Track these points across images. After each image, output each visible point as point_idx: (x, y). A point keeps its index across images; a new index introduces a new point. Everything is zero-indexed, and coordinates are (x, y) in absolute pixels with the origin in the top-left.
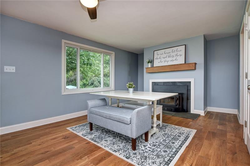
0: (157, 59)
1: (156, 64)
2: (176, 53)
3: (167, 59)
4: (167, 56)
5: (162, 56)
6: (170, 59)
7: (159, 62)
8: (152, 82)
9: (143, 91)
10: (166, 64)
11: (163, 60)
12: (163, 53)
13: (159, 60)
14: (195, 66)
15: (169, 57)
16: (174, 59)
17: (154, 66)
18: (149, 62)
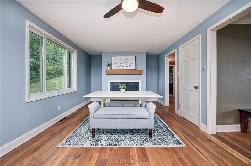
0: (115, 63)
1: (114, 67)
2: (129, 61)
3: (123, 65)
4: (123, 63)
5: (119, 62)
6: (125, 65)
7: (117, 66)
8: (110, 83)
9: (102, 91)
10: (122, 68)
11: (120, 65)
12: (120, 59)
13: (117, 65)
14: (142, 72)
15: (124, 63)
16: (128, 65)
17: (112, 69)
18: (108, 65)
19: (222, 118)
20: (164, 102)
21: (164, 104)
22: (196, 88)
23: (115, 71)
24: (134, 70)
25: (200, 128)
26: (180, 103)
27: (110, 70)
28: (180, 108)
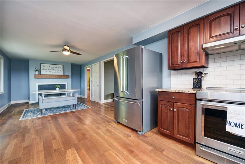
0: (44, 69)
1: (43, 72)
2: (57, 68)
5: (48, 68)
8: (39, 85)
10: (51, 74)
11: (48, 71)
13: (46, 71)
14: (68, 77)
15: (53, 70)
16: (57, 71)
17: (41, 74)
18: (37, 71)
19: (106, 97)
20: (84, 96)
21: (84, 97)
22: (98, 85)
23: (44, 75)
24: (61, 75)
25: (99, 103)
26: (92, 94)
27: (38, 75)
28: (92, 97)
